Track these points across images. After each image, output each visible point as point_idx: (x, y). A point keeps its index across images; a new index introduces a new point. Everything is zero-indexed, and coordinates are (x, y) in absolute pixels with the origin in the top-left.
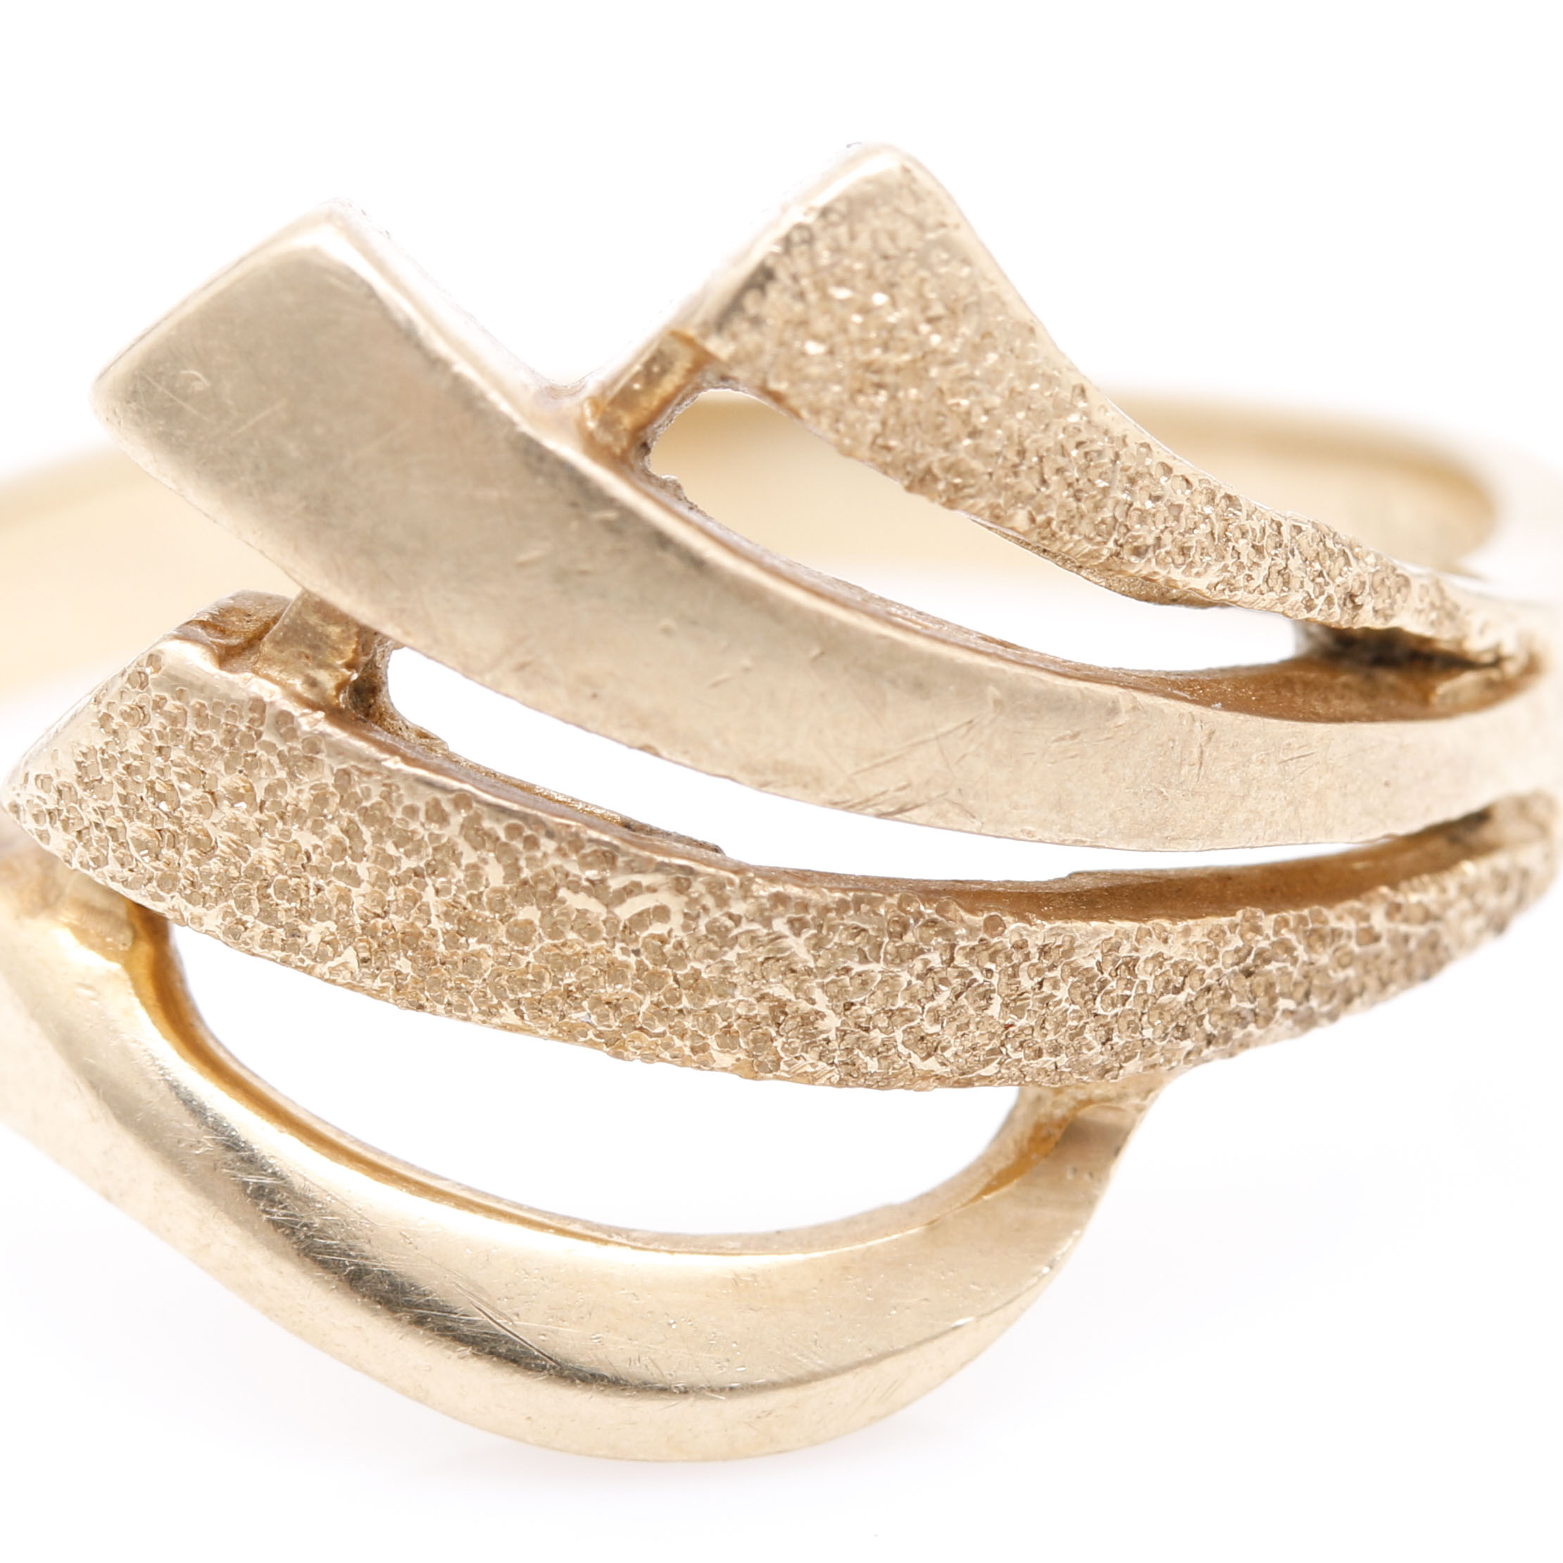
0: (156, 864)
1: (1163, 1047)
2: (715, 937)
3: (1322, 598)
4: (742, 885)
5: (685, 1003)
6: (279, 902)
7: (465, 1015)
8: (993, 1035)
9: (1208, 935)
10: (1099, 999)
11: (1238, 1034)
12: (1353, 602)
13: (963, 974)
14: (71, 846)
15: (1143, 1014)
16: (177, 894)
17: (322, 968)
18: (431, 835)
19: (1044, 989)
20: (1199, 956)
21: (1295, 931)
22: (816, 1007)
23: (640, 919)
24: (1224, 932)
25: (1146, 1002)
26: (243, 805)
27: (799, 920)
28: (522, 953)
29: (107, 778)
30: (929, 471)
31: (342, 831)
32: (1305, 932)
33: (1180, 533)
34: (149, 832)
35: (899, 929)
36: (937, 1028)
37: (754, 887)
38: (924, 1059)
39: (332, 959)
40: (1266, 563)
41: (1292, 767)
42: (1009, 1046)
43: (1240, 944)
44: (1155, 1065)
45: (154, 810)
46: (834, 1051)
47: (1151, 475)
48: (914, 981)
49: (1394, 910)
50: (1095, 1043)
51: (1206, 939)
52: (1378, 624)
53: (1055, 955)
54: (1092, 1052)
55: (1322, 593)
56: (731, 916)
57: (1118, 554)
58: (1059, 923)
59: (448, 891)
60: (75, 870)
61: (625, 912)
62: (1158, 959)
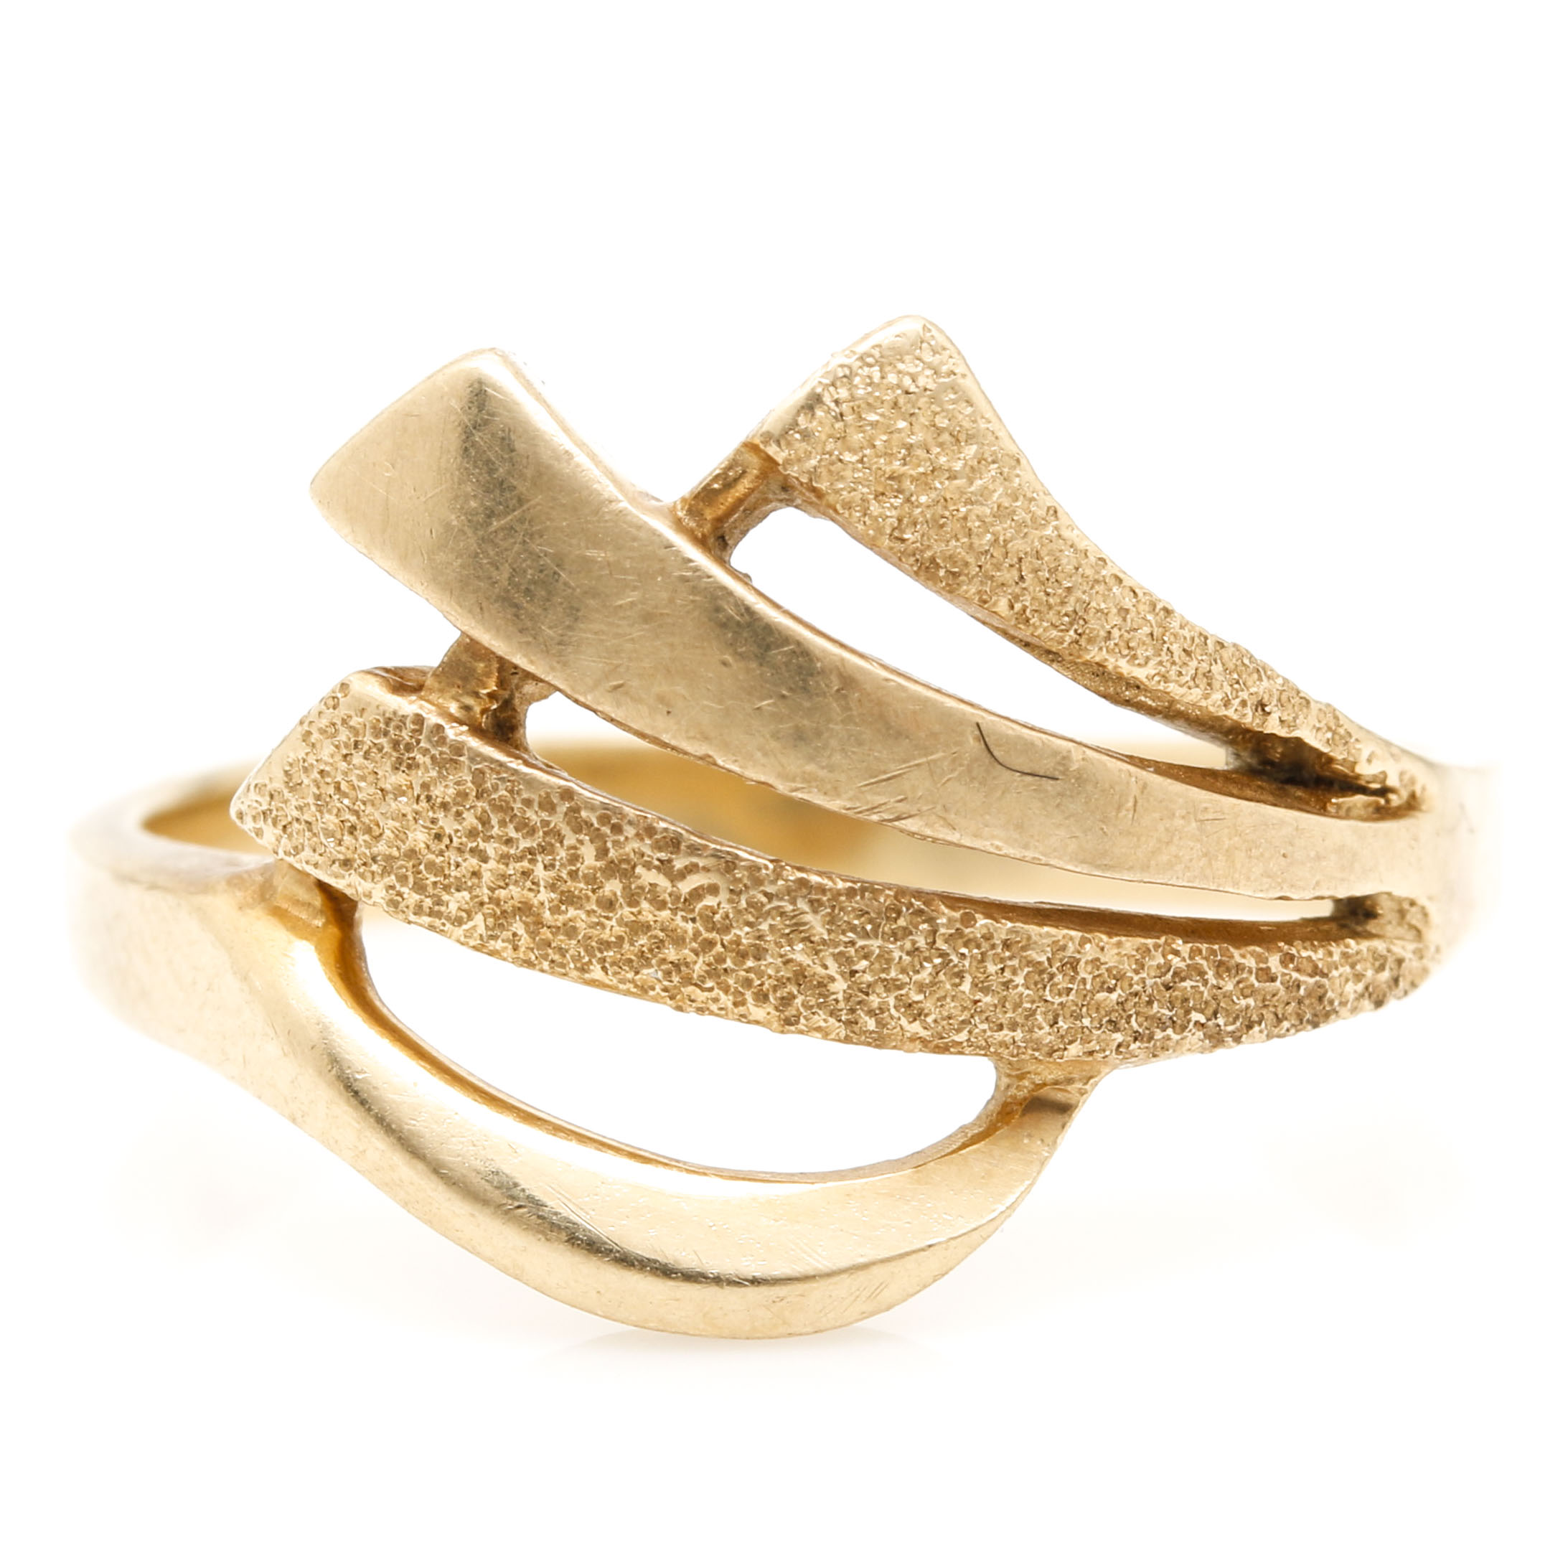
0: (338, 848)
1: (1099, 1036)
2: (752, 910)
3: (1238, 701)
4: (774, 870)
5: (729, 964)
6: (428, 876)
7: (563, 971)
8: (964, 1008)
9: (1137, 950)
10: (1048, 988)
11: (1159, 1035)
12: (1263, 710)
13: (943, 955)
14: (278, 840)
15: (1083, 1005)
16: (352, 871)
17: (459, 932)
18: (542, 821)
19: (1005, 974)
20: (1130, 966)
21: (1206, 959)
22: (828, 972)
23: (697, 894)
24: (1149, 950)
25: (1085, 996)
26: (404, 799)
27: (818, 901)
28: (608, 918)
29: (306, 781)
30: (933, 560)
31: (477, 818)
32: (1215, 962)
33: (1126, 631)
34: (335, 824)
35: (894, 915)
36: (920, 997)
37: (785, 873)
38: (910, 1022)
39: (466, 923)
40: (1194, 664)
41: (1208, 827)
42: (977, 1018)
43: (1162, 961)
44: (1093, 1051)
45: (339, 805)
46: (841, 1010)
47: (1106, 583)
48: (905, 957)
49: (1287, 959)
50: (1044, 1024)
51: (1134, 953)
52: (1283, 732)
53: (1014, 949)
54: (1043, 1031)
55: (1237, 697)
56: (766, 894)
57: (1077, 642)
58: (1019, 925)
59: (553, 866)
60: (282, 859)
61: (685, 887)
62: (1096, 962)
